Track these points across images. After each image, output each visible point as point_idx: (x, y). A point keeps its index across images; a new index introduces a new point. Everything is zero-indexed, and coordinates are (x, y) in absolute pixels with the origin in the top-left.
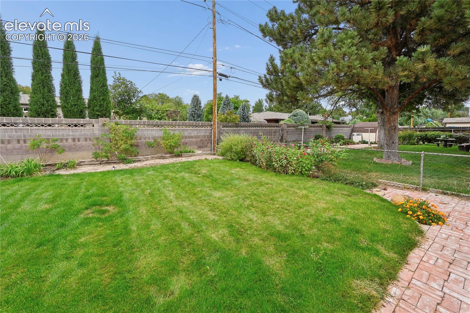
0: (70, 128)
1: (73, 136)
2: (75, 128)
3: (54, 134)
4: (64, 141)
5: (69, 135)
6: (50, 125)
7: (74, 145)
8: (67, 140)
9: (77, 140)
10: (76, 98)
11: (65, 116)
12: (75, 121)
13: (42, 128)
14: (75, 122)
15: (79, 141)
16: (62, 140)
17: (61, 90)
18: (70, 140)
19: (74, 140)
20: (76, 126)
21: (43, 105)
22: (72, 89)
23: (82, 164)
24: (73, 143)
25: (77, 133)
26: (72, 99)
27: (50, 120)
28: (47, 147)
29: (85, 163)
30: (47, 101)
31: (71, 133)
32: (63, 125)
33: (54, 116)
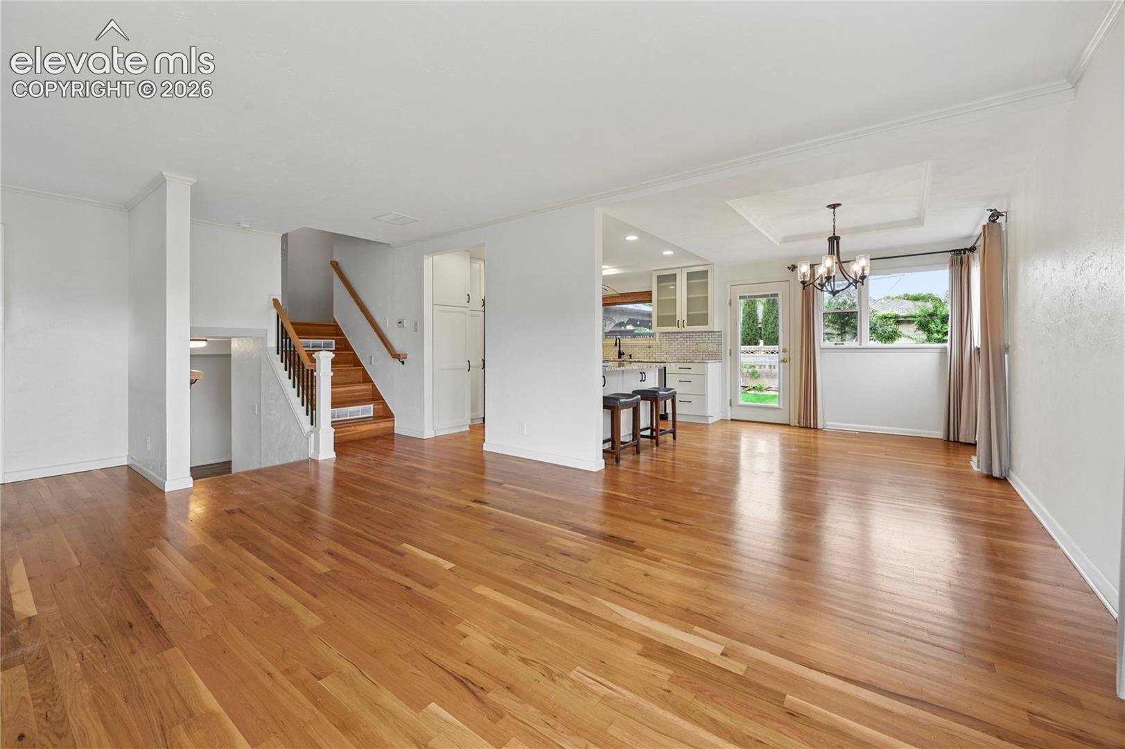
0: (767, 355)
1: (770, 362)
2: (772, 355)
3: (755, 360)
4: (763, 368)
5: (766, 362)
6: (752, 353)
7: (771, 371)
8: (765, 366)
9: (772, 367)
10: (773, 325)
11: (765, 344)
12: (771, 348)
13: (747, 355)
14: (772, 350)
15: (774, 368)
16: (760, 366)
18: (767, 367)
19: (770, 366)
20: (772, 353)
21: (748, 334)
23: (769, 389)
24: (768, 370)
25: (773, 360)
26: (770, 326)
27: (752, 348)
28: (748, 372)
29: (771, 389)
30: (752, 331)
31: (768, 360)
32: (763, 352)
33: (756, 343)
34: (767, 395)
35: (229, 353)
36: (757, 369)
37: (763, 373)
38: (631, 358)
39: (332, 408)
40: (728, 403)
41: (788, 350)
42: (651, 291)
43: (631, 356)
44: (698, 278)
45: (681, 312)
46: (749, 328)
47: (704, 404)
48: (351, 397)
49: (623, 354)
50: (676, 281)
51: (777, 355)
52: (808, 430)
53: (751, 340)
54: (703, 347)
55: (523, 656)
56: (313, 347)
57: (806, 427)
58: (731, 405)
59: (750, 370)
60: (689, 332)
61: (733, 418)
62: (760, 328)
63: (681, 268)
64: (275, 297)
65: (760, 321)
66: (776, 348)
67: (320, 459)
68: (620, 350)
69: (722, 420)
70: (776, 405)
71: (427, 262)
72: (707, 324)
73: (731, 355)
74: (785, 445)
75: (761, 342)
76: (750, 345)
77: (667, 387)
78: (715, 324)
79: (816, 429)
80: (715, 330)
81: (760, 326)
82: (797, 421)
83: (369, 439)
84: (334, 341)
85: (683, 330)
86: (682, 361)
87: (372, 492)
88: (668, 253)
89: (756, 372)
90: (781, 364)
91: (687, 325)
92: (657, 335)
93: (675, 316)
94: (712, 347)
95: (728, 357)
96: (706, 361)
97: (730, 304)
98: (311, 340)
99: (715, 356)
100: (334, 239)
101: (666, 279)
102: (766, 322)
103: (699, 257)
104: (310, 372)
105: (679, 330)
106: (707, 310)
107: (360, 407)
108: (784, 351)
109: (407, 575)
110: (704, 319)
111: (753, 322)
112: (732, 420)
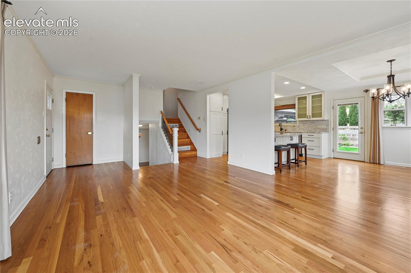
0: (352, 130)
1: (353, 133)
2: (354, 130)
3: (345, 132)
4: (349, 136)
5: (351, 133)
6: (343, 129)
7: (353, 138)
8: (350, 135)
9: (354, 136)
10: (355, 117)
11: (350, 125)
12: (354, 127)
13: (341, 130)
15: (355, 136)
16: (348, 135)
17: (349, 115)
18: (351, 136)
19: (353, 135)
20: (354, 129)
21: (341, 121)
22: (353, 113)
23: (353, 145)
24: (353, 137)
25: (355, 133)
26: (353, 117)
27: (344, 127)
28: (341, 137)
29: (354, 145)
31: (352, 132)
32: (349, 129)
33: (346, 125)
34: (351, 148)
35: (148, 128)
36: (346, 136)
37: (349, 138)
38: (286, 131)
39: (178, 146)
40: (332, 150)
41: (363, 128)
42: (295, 104)
43: (286, 130)
44: (317, 98)
45: (309, 112)
46: (342, 118)
47: (320, 151)
48: (183, 143)
49: (283, 129)
50: (306, 99)
51: (357, 130)
52: (375, 165)
53: (343, 123)
54: (319, 126)
55: (245, 241)
56: (172, 126)
57: (374, 163)
58: (333, 151)
59: (342, 137)
60: (313, 120)
61: (334, 157)
62: (348, 118)
63: (309, 94)
64: (161, 110)
65: (348, 115)
66: (357, 127)
67: (174, 163)
68: (281, 128)
69: (328, 157)
70: (357, 152)
71: (208, 97)
72: (322, 117)
73: (333, 130)
74: (362, 171)
75: (348, 124)
76: (342, 125)
77: (302, 143)
78: (325, 116)
79: (380, 164)
80: (325, 119)
81: (348, 117)
82: (368, 160)
83: (189, 157)
84: (178, 124)
85: (310, 119)
86: (309, 132)
87: (190, 175)
88: (303, 88)
89: (346, 137)
90: (360, 134)
91: (312, 118)
92: (298, 121)
93: (306, 114)
94: (324, 127)
95: (332, 131)
96: (321, 133)
97: (333, 108)
98: (171, 124)
99: (326, 130)
100: (178, 91)
101: (302, 99)
102: (351, 116)
103: (317, 89)
104: (171, 135)
105: (308, 119)
106: (322, 111)
107: (186, 146)
108: (362, 128)
109: (203, 205)
110: (320, 115)
111: (344, 116)
112: (334, 158)
